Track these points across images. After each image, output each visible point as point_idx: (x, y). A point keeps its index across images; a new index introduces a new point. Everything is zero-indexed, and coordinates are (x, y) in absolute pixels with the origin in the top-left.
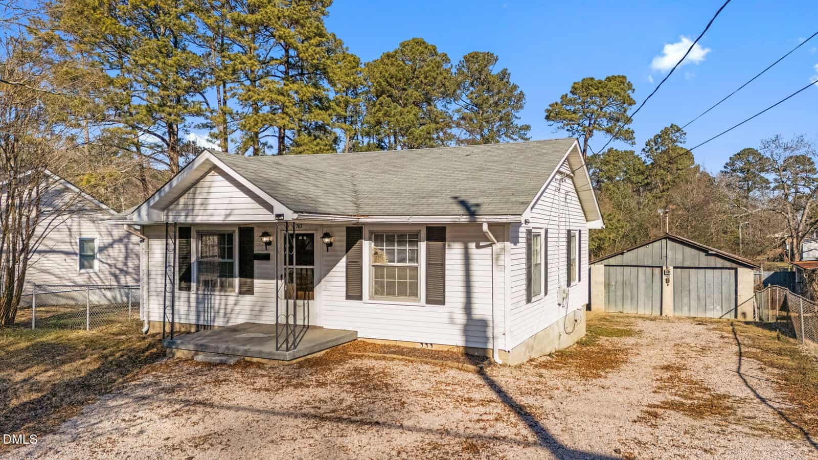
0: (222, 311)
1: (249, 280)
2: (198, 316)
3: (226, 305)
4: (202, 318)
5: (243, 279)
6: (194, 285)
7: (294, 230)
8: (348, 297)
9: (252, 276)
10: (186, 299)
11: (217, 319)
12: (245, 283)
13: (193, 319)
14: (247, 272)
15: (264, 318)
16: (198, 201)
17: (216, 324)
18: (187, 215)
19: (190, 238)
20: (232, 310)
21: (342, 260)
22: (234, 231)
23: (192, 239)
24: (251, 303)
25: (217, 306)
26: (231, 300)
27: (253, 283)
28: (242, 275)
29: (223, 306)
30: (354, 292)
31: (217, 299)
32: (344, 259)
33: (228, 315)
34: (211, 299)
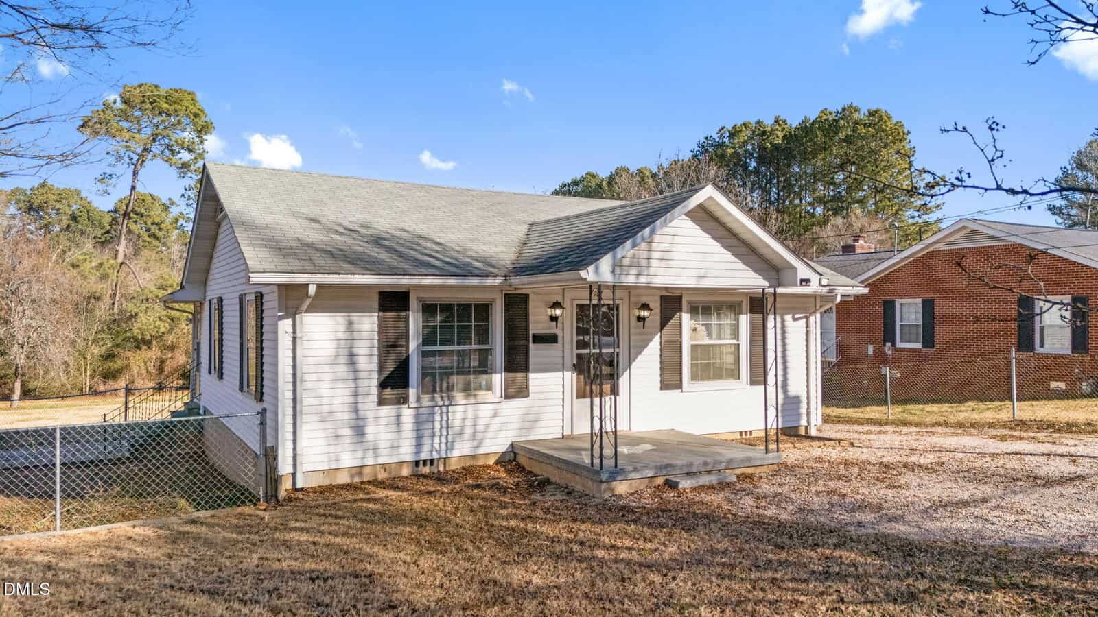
0: (468, 430)
1: (520, 376)
2: (419, 446)
3: (476, 418)
4: (426, 448)
5: (511, 375)
6: (412, 392)
7: (591, 300)
8: (665, 386)
9: (526, 369)
10: (393, 420)
11: (457, 445)
12: (514, 381)
13: (406, 453)
14: (517, 362)
15: (542, 431)
16: (655, 255)
17: (456, 453)
18: (638, 275)
19: (409, 310)
20: (488, 425)
21: (655, 339)
22: (494, 300)
23: (410, 313)
24: (522, 411)
25: (457, 423)
26: (485, 411)
27: (527, 380)
28: (510, 368)
29: (469, 422)
30: (670, 380)
31: (460, 411)
32: (657, 338)
33: (479, 436)
34: (448, 412)
